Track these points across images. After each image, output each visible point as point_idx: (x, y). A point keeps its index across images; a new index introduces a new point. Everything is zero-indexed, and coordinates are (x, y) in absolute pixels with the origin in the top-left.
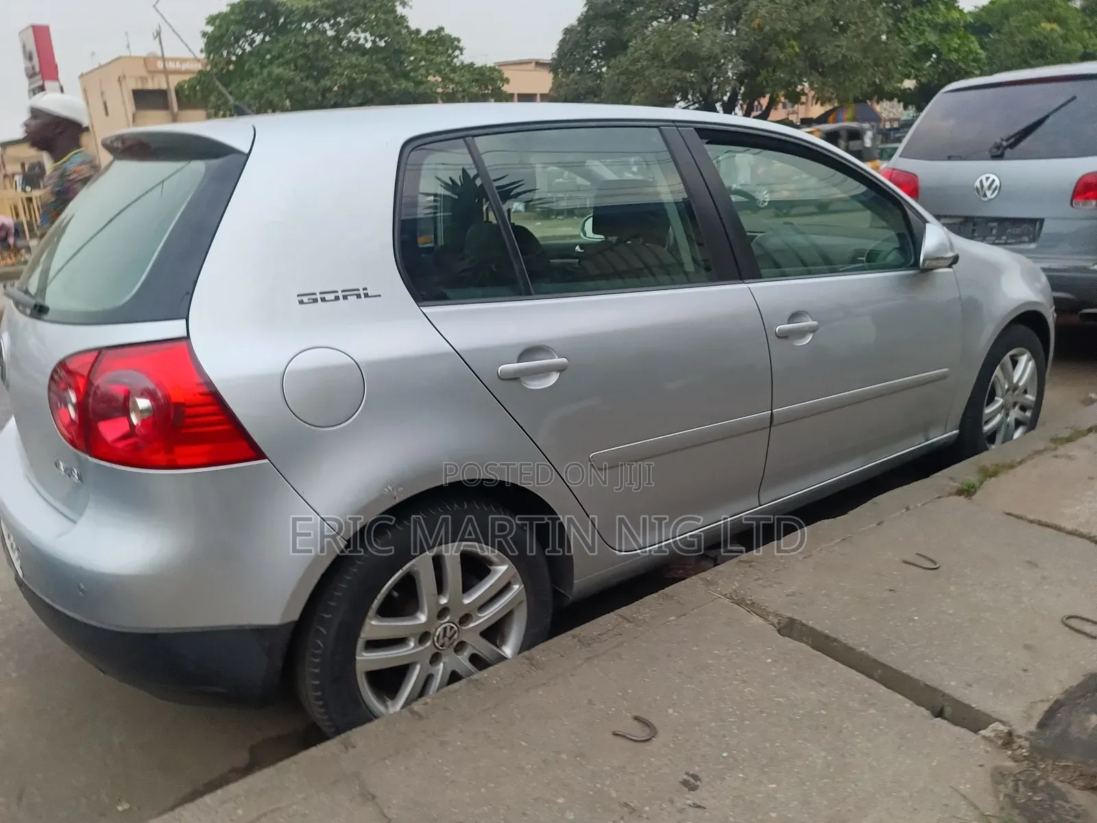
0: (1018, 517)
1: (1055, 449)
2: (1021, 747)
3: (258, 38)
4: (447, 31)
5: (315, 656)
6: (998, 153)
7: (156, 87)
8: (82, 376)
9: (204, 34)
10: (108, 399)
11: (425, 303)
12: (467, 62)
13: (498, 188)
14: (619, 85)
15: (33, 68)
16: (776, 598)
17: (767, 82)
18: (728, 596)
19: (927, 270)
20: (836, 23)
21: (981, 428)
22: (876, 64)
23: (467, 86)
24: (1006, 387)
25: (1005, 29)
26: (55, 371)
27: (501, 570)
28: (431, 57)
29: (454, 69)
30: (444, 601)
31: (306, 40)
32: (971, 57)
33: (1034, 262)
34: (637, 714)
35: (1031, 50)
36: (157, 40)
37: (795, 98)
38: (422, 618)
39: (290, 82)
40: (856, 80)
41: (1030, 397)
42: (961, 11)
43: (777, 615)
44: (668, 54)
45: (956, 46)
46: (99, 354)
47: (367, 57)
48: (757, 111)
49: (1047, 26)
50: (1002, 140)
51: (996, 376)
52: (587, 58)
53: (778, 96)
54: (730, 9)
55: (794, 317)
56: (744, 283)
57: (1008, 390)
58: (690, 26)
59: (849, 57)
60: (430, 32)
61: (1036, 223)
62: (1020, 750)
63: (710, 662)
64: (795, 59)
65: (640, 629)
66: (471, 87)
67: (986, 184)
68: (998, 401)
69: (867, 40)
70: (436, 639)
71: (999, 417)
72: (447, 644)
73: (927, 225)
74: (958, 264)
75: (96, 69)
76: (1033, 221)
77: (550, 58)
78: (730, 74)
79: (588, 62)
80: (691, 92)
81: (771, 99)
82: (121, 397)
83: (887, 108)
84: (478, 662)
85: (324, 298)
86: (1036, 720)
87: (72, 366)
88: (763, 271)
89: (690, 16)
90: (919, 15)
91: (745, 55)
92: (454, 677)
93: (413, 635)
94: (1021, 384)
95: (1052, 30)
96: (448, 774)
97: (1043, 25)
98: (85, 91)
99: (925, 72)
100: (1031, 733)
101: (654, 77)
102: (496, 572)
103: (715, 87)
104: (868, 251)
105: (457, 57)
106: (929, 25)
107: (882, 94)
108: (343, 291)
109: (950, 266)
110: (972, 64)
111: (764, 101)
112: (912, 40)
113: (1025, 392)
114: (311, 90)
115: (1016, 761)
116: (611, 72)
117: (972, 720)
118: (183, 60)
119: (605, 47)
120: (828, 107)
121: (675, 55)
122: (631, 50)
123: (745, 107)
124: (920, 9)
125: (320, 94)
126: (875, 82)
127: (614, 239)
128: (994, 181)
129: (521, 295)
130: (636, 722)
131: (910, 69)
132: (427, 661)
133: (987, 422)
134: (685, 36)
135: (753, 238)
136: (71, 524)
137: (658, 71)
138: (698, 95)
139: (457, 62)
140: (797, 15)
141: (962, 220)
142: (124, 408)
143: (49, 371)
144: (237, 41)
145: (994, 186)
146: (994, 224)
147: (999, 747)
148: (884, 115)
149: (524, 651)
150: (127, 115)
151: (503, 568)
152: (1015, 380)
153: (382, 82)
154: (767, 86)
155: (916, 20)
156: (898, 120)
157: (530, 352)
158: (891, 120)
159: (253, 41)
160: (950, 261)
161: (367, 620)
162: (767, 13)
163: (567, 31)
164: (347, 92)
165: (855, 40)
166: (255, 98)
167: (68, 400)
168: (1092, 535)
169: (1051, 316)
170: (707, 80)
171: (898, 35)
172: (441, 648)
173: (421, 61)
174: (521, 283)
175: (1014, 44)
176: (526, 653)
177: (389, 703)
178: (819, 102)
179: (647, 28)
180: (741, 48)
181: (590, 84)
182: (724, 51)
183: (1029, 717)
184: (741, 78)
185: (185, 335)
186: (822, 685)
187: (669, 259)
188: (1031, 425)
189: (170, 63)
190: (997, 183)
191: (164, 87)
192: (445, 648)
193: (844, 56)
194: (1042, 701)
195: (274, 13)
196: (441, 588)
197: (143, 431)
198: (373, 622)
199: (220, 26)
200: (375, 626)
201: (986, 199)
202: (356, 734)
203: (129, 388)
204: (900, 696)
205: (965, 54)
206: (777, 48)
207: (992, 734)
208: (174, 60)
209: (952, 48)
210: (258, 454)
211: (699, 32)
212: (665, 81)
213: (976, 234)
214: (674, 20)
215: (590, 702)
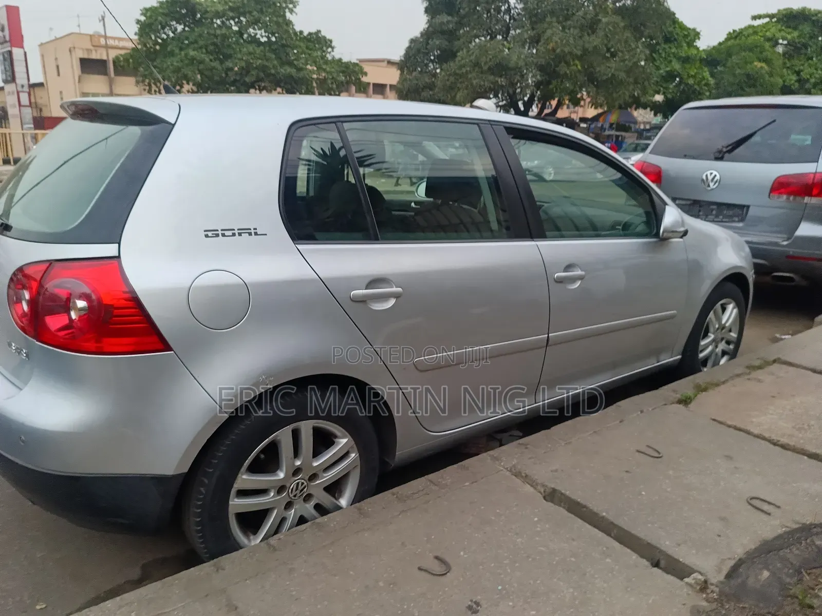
0: (721, 423)
1: (749, 374)
2: (713, 592)
3: (180, 28)
4: (323, 33)
5: (199, 500)
6: (720, 156)
7: (98, 57)
8: (35, 280)
9: (138, 22)
10: (54, 298)
11: (300, 242)
12: (337, 57)
13: (357, 158)
14: (448, 83)
15: (4, 37)
16: (543, 473)
17: (556, 89)
18: (509, 469)
19: (665, 239)
20: (608, 50)
21: (697, 355)
22: (636, 82)
23: (335, 75)
24: (717, 326)
25: (729, 64)
26: (14, 274)
27: (343, 442)
28: (310, 52)
29: (327, 62)
30: (298, 463)
31: (215, 32)
32: (703, 83)
33: (740, 236)
34: (438, 554)
35: (746, 81)
36: (102, 23)
37: (576, 102)
38: (281, 475)
39: (201, 62)
40: (621, 92)
41: (734, 335)
42: (698, 49)
43: (543, 486)
44: (486, 63)
45: (693, 74)
46: (50, 264)
47: (262, 48)
48: (548, 108)
49: (758, 64)
50: (723, 147)
51: (710, 318)
52: (426, 62)
53: (564, 100)
54: (532, 35)
55: (568, 268)
56: (533, 241)
57: (718, 329)
58: (503, 45)
59: (616, 76)
60: (310, 34)
61: (744, 208)
62: (712, 594)
63: (493, 518)
64: (578, 75)
65: (443, 491)
66: (338, 76)
67: (710, 178)
68: (710, 337)
69: (630, 64)
70: (290, 491)
71: (710, 348)
72: (298, 495)
73: (667, 206)
74: (687, 236)
75: (53, 40)
76: (742, 207)
77: (399, 59)
78: (530, 81)
79: (427, 65)
80: (501, 92)
81: (559, 101)
82: (64, 297)
83: (643, 114)
84: (321, 510)
85: (224, 234)
86: (725, 572)
87: (28, 271)
88: (547, 233)
89: (503, 37)
90: (668, 50)
91: (541, 68)
92: (302, 520)
93: (274, 488)
94: (727, 325)
95: (762, 67)
96: (294, 593)
97: (756, 63)
98: (43, 56)
99: (670, 91)
100: (721, 582)
101: (475, 79)
102: (339, 443)
103: (519, 90)
104: (624, 223)
105: (330, 53)
106: (675, 57)
107: (639, 105)
108: (238, 230)
109: (681, 237)
110: (703, 87)
111: (554, 103)
112: (662, 66)
113: (730, 331)
114: (217, 69)
115: (709, 602)
116: (443, 73)
117: (679, 570)
118: (120, 39)
119: (439, 54)
120: (600, 111)
121: (491, 65)
122: (458, 58)
123: (540, 106)
124: (669, 45)
125: (223, 72)
126: (634, 95)
127: (440, 202)
128: (715, 176)
129: (370, 239)
130: (436, 561)
131: (659, 87)
132: (283, 507)
133: (702, 351)
134: (499, 52)
135: (540, 207)
136: (18, 390)
137: (477, 75)
138: (506, 95)
139: (329, 57)
140: (580, 43)
141: (692, 202)
142: (66, 305)
143: (10, 274)
144: (163, 28)
145: (715, 179)
146: (714, 207)
147: (697, 592)
148: (640, 119)
149: (355, 503)
150: (74, 77)
151: (344, 441)
152: (723, 322)
153: (271, 67)
154: (556, 92)
155: (666, 52)
156: (649, 123)
157: (375, 282)
158: (645, 123)
159: (176, 29)
160: (681, 234)
161: (240, 475)
162: (559, 39)
163: (412, 41)
164: (244, 72)
165: (622, 64)
166: (174, 72)
167: (22, 297)
168: (772, 438)
169: (751, 276)
170: (513, 85)
171: (653, 63)
172: (293, 498)
173: (302, 54)
174: (371, 232)
175: (734, 75)
176: (357, 504)
177: (252, 537)
178: (593, 107)
179: (471, 42)
180: (539, 63)
181: (427, 80)
182: (526, 65)
183: (719, 571)
184: (538, 85)
185: (118, 255)
186: (573, 540)
187: (479, 218)
188: (733, 355)
189: (110, 41)
190: (718, 177)
191: (105, 58)
192: (296, 498)
193: (613, 75)
194: (729, 559)
195: (192, 11)
196: (296, 454)
197: (79, 325)
198: (244, 477)
199: (151, 17)
200: (245, 480)
201: (709, 189)
202: (225, 560)
203: (70, 292)
204: (629, 551)
205: (699, 79)
206: (565, 65)
207: (693, 582)
208: (114, 38)
209: (690, 75)
210: (166, 347)
211: (509, 49)
212: (482, 83)
213: (701, 213)
214: (492, 38)
215: (403, 543)
